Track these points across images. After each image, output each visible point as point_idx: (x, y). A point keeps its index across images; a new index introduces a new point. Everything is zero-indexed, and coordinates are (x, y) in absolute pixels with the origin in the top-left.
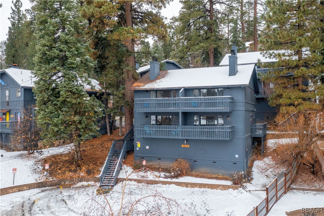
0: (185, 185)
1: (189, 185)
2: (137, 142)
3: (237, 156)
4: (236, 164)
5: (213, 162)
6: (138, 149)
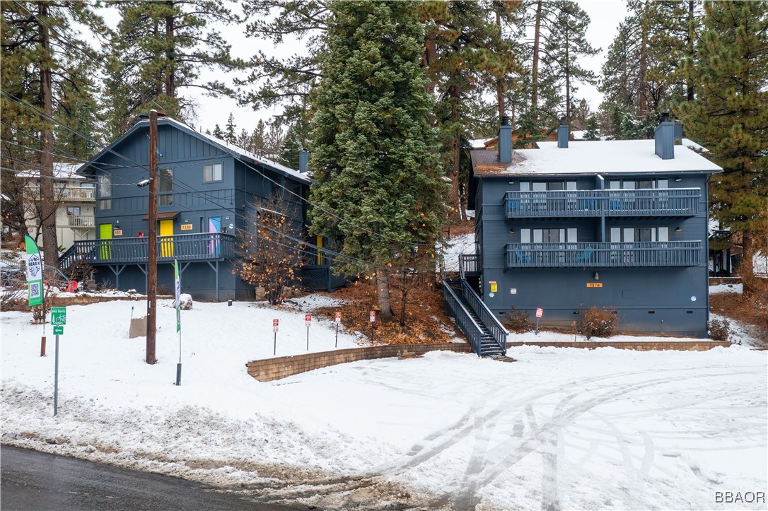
2: (490, 282)
3: (694, 299)
4: (691, 312)
5: (649, 312)
6: (492, 295)
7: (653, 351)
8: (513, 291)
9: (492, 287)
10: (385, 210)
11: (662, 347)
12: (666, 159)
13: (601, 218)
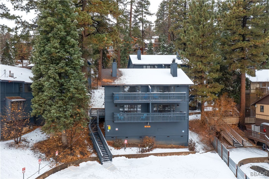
0: (160, 155)
1: (163, 155)
2: (108, 126)
3: (183, 131)
4: (182, 136)
5: (167, 137)
6: (108, 131)
7: (168, 156)
8: (117, 129)
9: (109, 127)
10: (62, 110)
11: (171, 154)
12: (175, 77)
13: (149, 103)
